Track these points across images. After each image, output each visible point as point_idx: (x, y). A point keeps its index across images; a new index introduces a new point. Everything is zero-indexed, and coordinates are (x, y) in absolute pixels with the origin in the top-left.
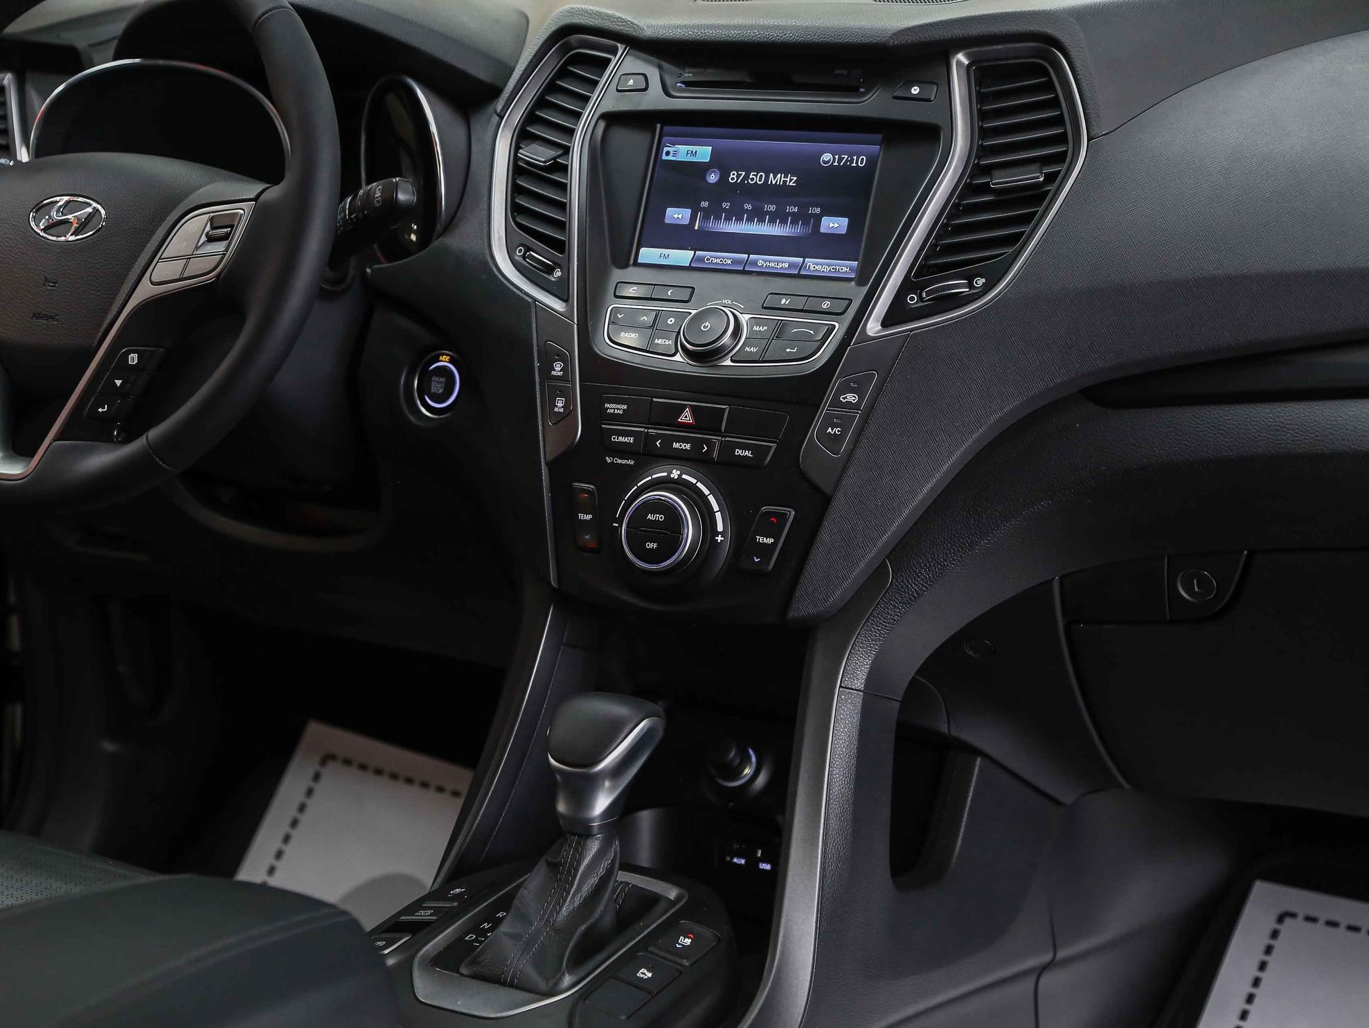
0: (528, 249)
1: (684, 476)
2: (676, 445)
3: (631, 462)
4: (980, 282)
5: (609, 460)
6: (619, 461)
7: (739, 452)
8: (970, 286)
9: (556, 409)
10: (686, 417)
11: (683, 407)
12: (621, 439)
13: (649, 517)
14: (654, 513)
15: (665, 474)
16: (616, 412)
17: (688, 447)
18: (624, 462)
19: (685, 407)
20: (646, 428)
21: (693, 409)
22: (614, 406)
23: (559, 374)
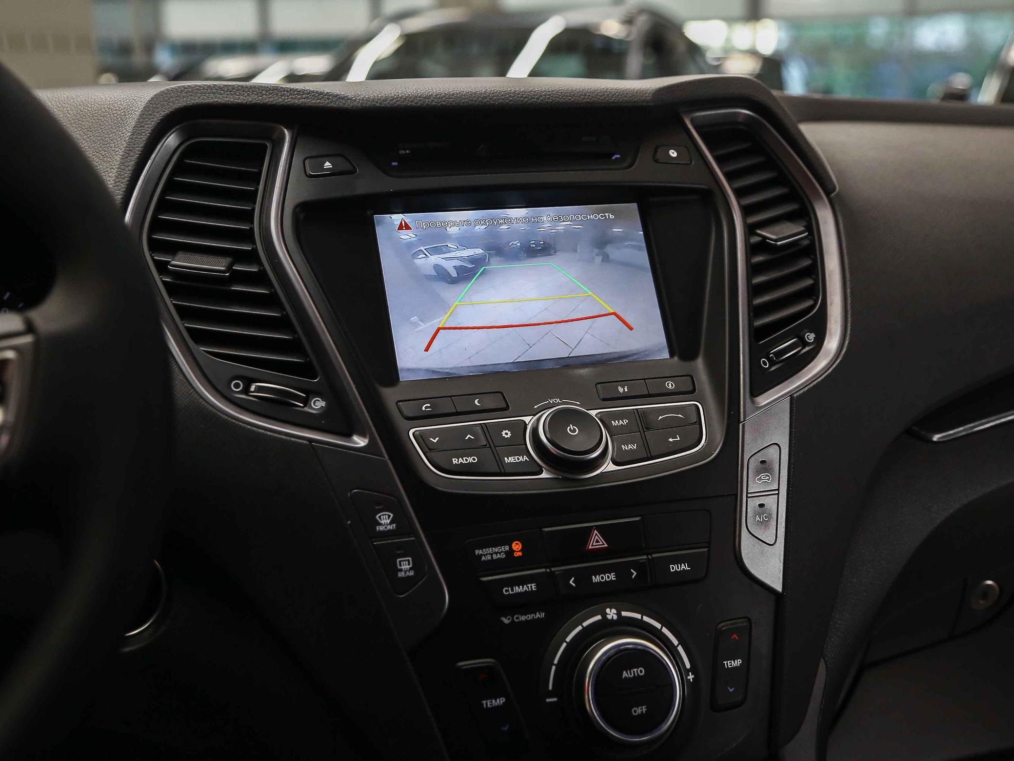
0: (248, 381)
1: (624, 614)
2: (596, 579)
3: (540, 615)
4: (811, 337)
5: (506, 621)
6: (523, 618)
7: (674, 568)
8: (805, 344)
9: (401, 575)
10: (597, 541)
11: (587, 533)
12: (518, 589)
13: (625, 674)
14: (629, 668)
15: (599, 617)
16: (495, 557)
17: (612, 577)
18: (530, 617)
19: (590, 529)
20: (546, 568)
21: (602, 530)
22: (490, 550)
23: (389, 527)
